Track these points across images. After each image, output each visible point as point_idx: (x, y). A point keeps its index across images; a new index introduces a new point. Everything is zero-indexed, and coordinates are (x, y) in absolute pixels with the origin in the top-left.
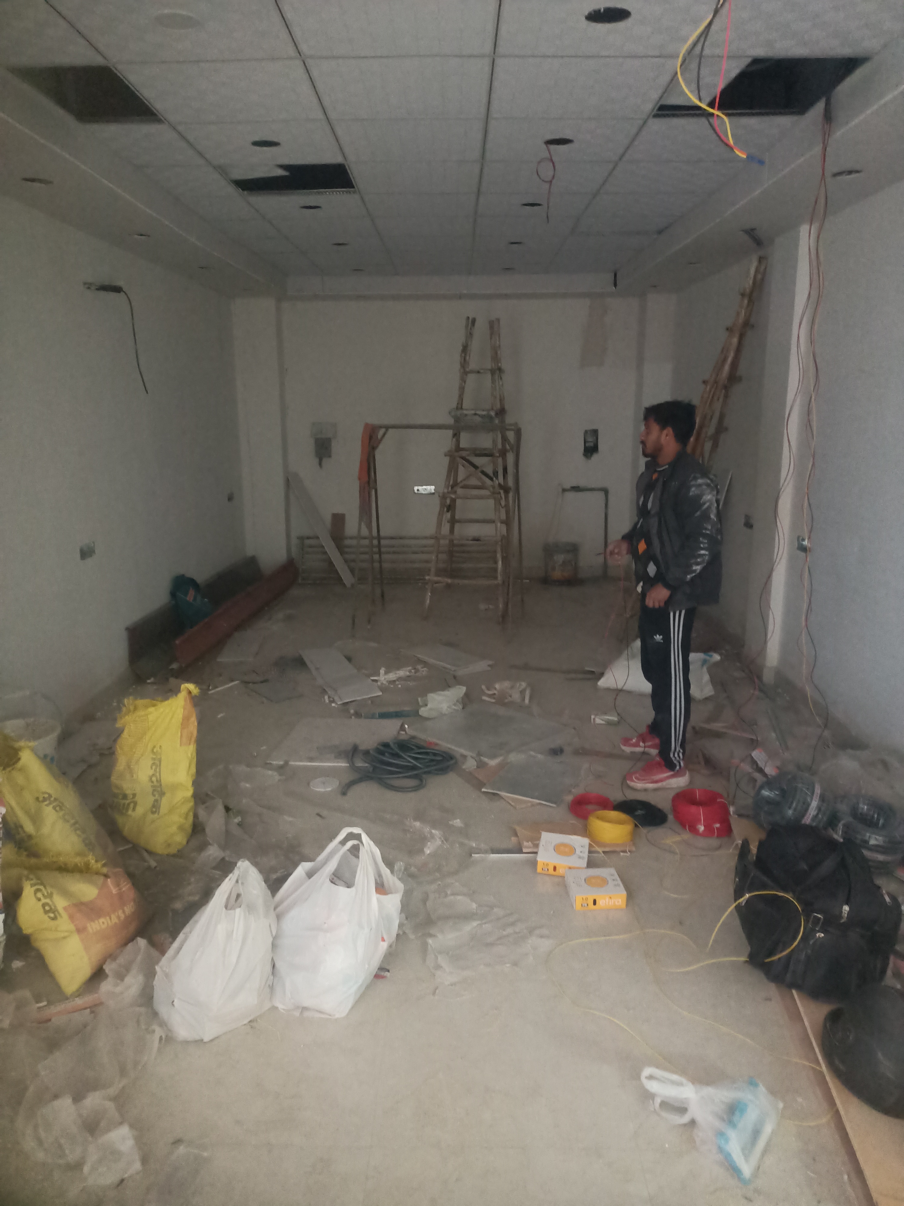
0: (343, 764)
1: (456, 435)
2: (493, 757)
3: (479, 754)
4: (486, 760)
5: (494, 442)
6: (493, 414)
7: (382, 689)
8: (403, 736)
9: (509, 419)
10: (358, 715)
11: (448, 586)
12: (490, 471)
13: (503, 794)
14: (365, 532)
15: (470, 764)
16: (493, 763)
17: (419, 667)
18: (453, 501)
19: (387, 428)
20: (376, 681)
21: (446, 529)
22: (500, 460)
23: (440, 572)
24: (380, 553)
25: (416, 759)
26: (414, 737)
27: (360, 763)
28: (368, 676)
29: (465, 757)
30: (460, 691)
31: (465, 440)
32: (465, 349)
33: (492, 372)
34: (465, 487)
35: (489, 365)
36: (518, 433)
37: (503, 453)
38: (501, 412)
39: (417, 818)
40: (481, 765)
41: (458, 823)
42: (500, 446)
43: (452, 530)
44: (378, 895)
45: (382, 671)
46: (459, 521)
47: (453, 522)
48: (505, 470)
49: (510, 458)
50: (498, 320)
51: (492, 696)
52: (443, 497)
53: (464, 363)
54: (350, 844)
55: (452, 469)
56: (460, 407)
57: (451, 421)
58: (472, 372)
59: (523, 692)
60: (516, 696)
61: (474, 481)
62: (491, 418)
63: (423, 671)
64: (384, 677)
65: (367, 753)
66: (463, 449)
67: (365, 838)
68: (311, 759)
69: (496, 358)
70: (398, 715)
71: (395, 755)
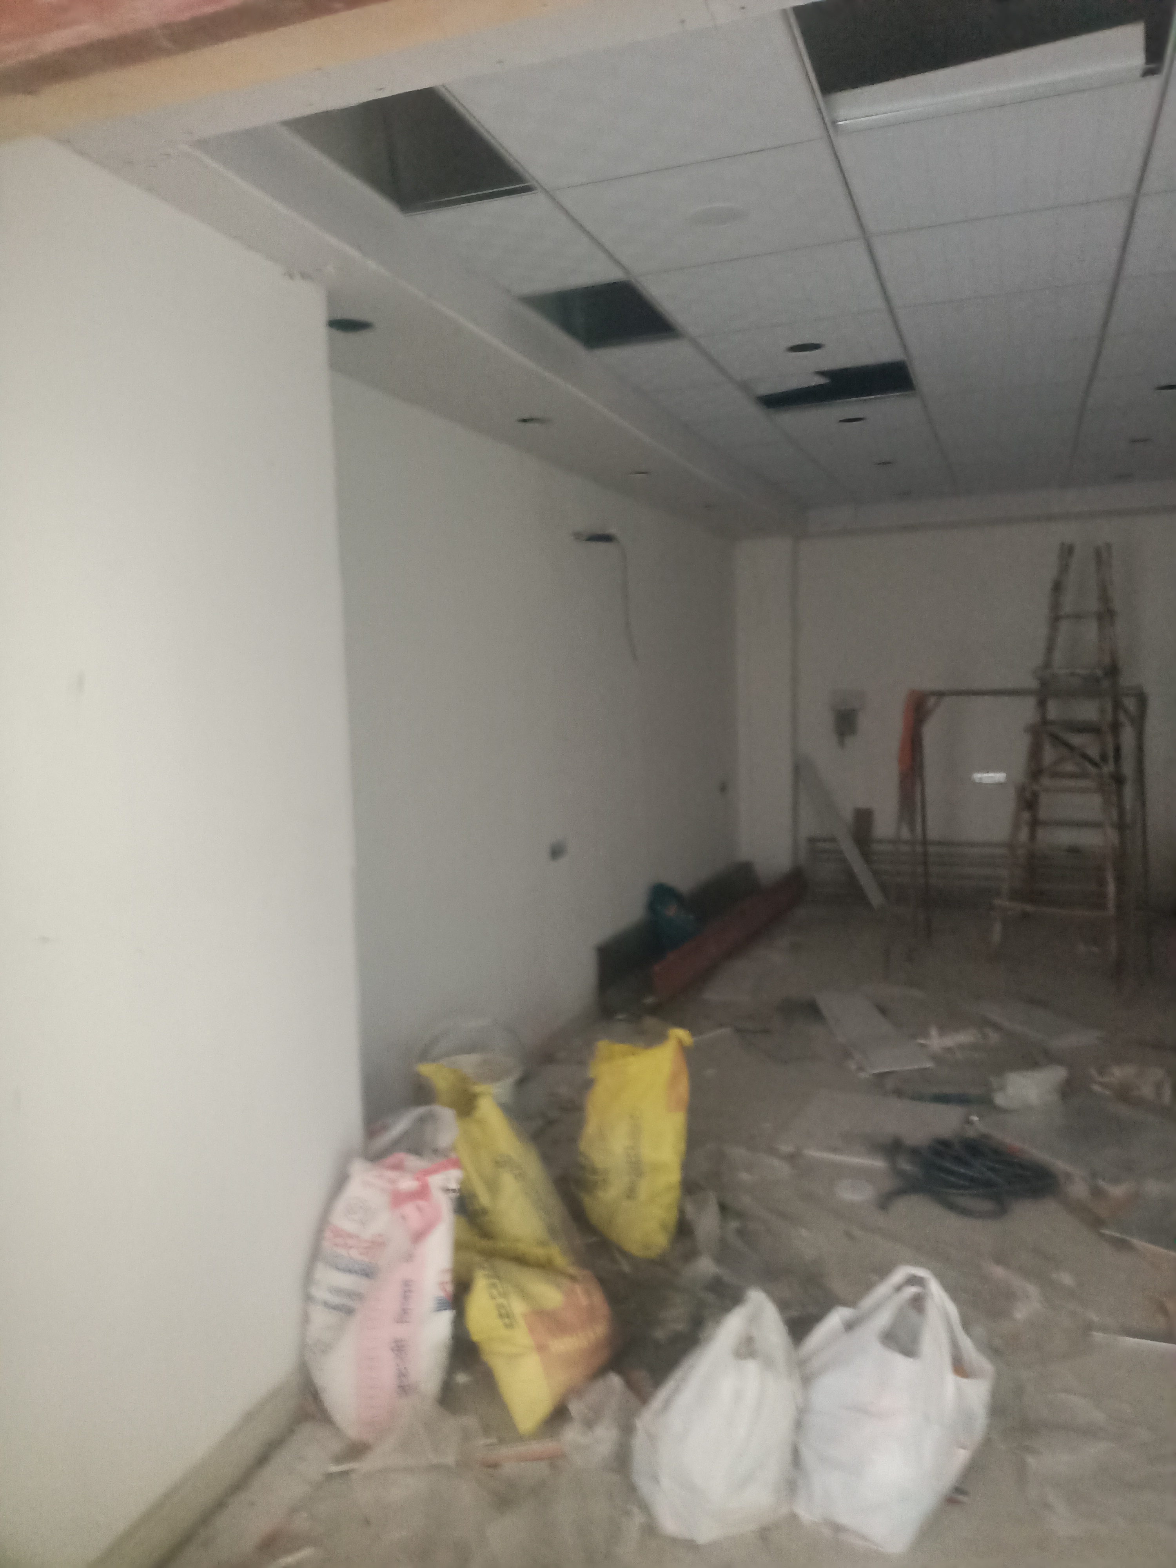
0: (878, 1163)
1: (1042, 704)
2: (1116, 1180)
3: (1094, 1175)
4: (1102, 1183)
5: (1102, 711)
6: (1099, 672)
7: (934, 1058)
8: (971, 1133)
9: (1126, 680)
10: (899, 1093)
11: (1026, 916)
12: (1094, 752)
13: (1135, 1241)
15: (1079, 1189)
16: (1118, 1191)
17: (990, 1032)
18: (1035, 795)
19: (941, 694)
20: (923, 1046)
21: (1024, 835)
22: (1109, 739)
23: (1015, 895)
24: (925, 863)
25: (992, 1169)
26: (986, 1137)
27: (906, 1166)
28: (914, 1037)
29: (1068, 1176)
30: (1056, 1074)
31: (1054, 711)
32: (1057, 587)
33: (1100, 617)
34: (1055, 775)
35: (1093, 604)
36: (1142, 700)
37: (1116, 727)
38: (1113, 671)
39: (1000, 1259)
40: (1097, 1193)
41: (1066, 1279)
42: (1109, 717)
43: (1033, 836)
44: (957, 1378)
45: (934, 1032)
46: (1045, 823)
47: (1035, 824)
48: (1118, 752)
49: (1128, 735)
50: (1109, 546)
51: (1104, 1085)
52: (1021, 790)
53: (1055, 605)
54: (912, 1290)
55: (1035, 750)
56: (1047, 664)
57: (1033, 684)
58: (1068, 616)
59: (1159, 1086)
60: (1147, 1091)
61: (1069, 767)
62: (1097, 680)
63: (994, 1037)
64: (936, 1041)
65: (915, 1152)
66: (1052, 723)
67: (932, 1284)
68: (835, 1150)
69: (1105, 597)
70: (962, 1100)
71: (958, 1160)
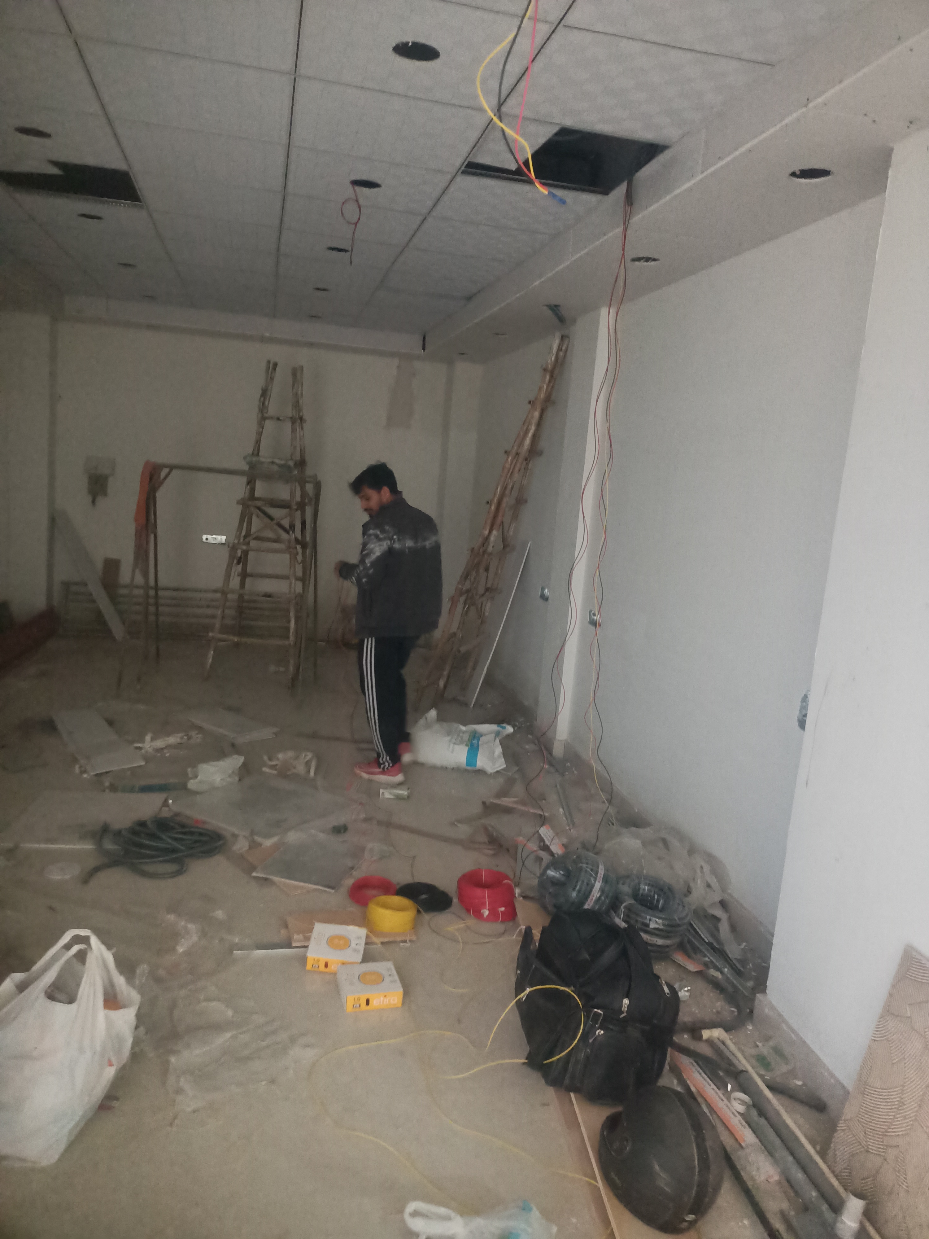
0: (88, 846)
1: (251, 482)
2: (268, 836)
3: (253, 833)
4: (258, 839)
5: (292, 494)
6: (291, 463)
7: (146, 759)
8: (165, 813)
9: (309, 471)
10: (113, 788)
11: (237, 645)
12: (286, 523)
13: (276, 879)
14: (139, 579)
15: (241, 846)
16: (268, 843)
17: (193, 733)
18: (246, 553)
19: (172, 468)
20: (140, 748)
21: (235, 582)
22: (298, 514)
23: (225, 629)
24: (157, 605)
25: (176, 839)
26: (177, 814)
27: (109, 845)
28: (132, 742)
29: (235, 836)
30: (237, 761)
31: (261, 489)
32: (264, 393)
33: (293, 420)
34: (257, 538)
35: (289, 412)
36: (318, 486)
37: (301, 506)
38: (302, 463)
39: (171, 909)
40: (254, 845)
41: (220, 914)
42: (298, 498)
43: (242, 584)
44: (107, 1011)
45: (148, 738)
46: (251, 575)
47: (244, 575)
48: (303, 524)
49: (309, 511)
50: (302, 368)
51: (273, 767)
52: (233, 549)
53: (263, 408)
54: (75, 949)
55: (245, 517)
56: (256, 452)
57: (246, 468)
58: (271, 418)
59: (308, 764)
60: (300, 769)
61: (270, 534)
62: (289, 467)
63: (197, 738)
64: (149, 744)
65: (118, 834)
66: (259, 499)
67: (94, 941)
68: (49, 841)
69: (297, 406)
70: (162, 788)
71: (152, 836)
